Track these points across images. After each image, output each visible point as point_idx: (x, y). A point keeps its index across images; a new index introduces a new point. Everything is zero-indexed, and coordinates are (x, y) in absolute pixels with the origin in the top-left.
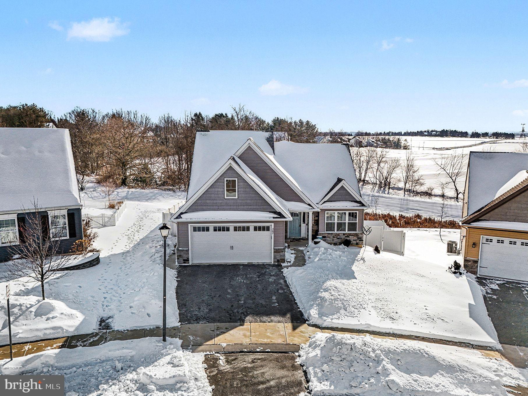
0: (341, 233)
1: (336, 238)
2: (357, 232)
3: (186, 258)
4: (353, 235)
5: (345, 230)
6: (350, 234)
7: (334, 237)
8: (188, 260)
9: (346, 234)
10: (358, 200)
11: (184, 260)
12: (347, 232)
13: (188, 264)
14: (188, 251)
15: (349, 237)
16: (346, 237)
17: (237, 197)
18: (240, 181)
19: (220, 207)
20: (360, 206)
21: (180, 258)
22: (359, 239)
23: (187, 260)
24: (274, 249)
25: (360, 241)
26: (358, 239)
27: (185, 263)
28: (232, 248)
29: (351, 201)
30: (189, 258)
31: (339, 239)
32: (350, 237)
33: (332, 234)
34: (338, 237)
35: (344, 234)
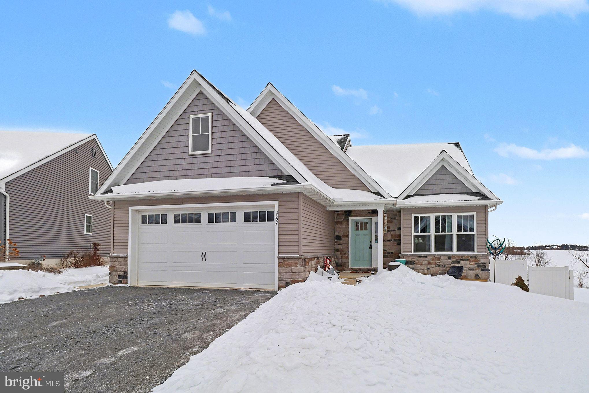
0: (444, 256)
1: (434, 266)
2: (476, 253)
3: (123, 273)
4: (468, 260)
5: (451, 250)
6: (462, 258)
7: (430, 263)
8: (126, 277)
9: (453, 256)
10: (475, 191)
11: (119, 277)
12: (454, 252)
13: (126, 285)
14: (126, 258)
15: (459, 263)
16: (453, 262)
17: (209, 151)
18: (215, 118)
19: (181, 173)
20: (479, 199)
21: (114, 273)
22: (481, 266)
23: (123, 278)
24: (279, 258)
25: (482, 270)
26: (478, 266)
27: (120, 282)
28: (204, 256)
29: (461, 194)
30: (127, 273)
31: (439, 266)
32: (462, 262)
33: (426, 256)
34: (438, 262)
35: (449, 257)
